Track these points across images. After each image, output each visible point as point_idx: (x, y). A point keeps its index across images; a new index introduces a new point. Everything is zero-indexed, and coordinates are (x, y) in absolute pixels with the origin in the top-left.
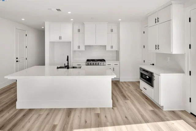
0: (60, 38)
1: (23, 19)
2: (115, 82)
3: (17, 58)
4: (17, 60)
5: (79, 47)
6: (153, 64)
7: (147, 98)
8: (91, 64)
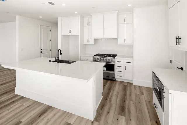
0: (70, 32)
1: (40, 17)
2: (126, 84)
3: (41, 50)
4: (41, 51)
5: (88, 41)
6: (182, 69)
7: (158, 122)
8: (98, 59)
